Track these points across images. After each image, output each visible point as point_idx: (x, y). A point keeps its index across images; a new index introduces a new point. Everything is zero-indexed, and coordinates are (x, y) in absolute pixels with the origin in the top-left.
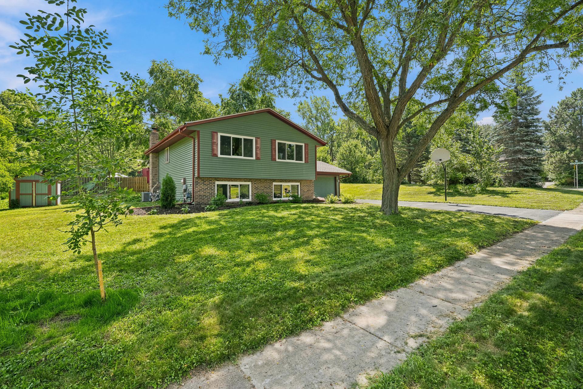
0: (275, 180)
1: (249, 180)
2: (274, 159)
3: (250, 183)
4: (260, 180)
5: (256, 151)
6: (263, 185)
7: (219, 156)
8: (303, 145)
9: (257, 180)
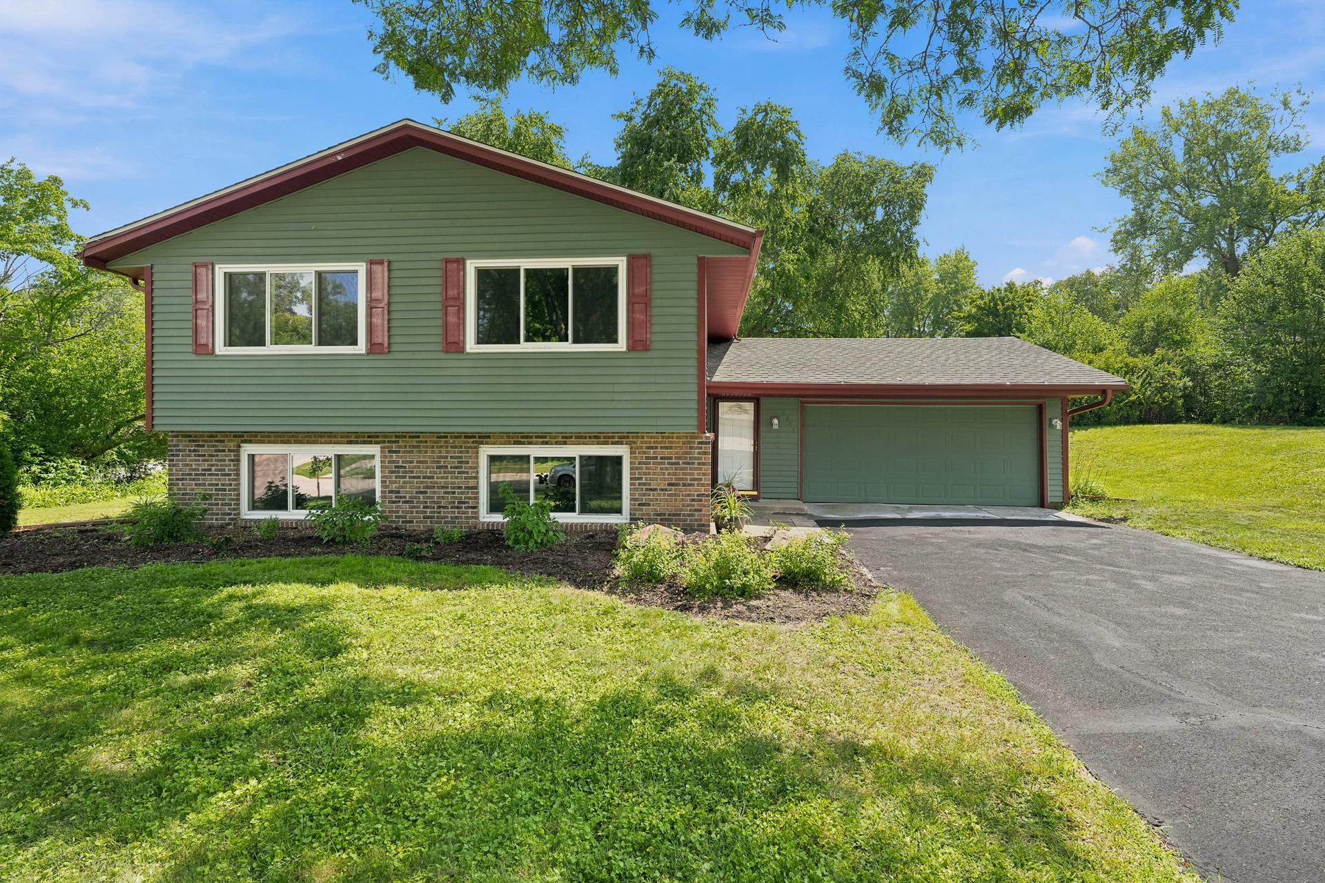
0: (485, 438)
1: (369, 438)
2: (454, 345)
3: (374, 449)
4: (415, 436)
5: (370, 315)
6: (429, 456)
7: (220, 348)
8: (621, 263)
9: (400, 436)
